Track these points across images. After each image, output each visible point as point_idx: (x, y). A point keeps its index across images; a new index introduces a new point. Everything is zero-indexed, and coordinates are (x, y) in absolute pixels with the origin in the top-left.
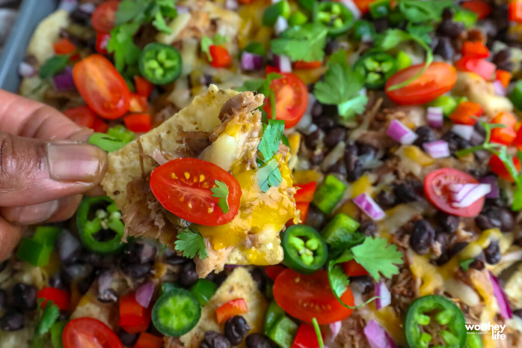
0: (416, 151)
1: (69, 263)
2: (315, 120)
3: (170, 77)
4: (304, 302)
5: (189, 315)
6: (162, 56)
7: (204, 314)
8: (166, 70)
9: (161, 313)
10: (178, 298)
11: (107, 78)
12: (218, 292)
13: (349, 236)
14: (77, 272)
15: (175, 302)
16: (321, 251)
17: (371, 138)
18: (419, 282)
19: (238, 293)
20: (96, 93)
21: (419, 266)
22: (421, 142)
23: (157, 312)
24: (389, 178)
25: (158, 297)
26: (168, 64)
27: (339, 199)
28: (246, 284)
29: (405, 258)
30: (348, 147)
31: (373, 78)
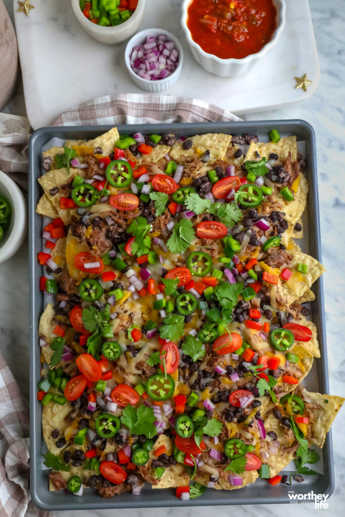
0: (227, 379)
1: (94, 441)
2: (184, 361)
3: (117, 356)
4: (187, 446)
5: (145, 457)
6: (112, 347)
7: (150, 454)
8: (115, 353)
9: (135, 458)
10: (140, 452)
11: (91, 364)
12: (155, 445)
13: (202, 418)
14: (98, 443)
15: (139, 454)
16: (192, 427)
17: (208, 369)
18: (230, 432)
19: (162, 444)
20: (87, 372)
21: (230, 426)
22: (228, 374)
23: (133, 458)
24: (217, 390)
25: (133, 452)
26: (115, 350)
27: (197, 402)
28: (164, 439)
29: (224, 426)
30: (199, 375)
31: (208, 338)
